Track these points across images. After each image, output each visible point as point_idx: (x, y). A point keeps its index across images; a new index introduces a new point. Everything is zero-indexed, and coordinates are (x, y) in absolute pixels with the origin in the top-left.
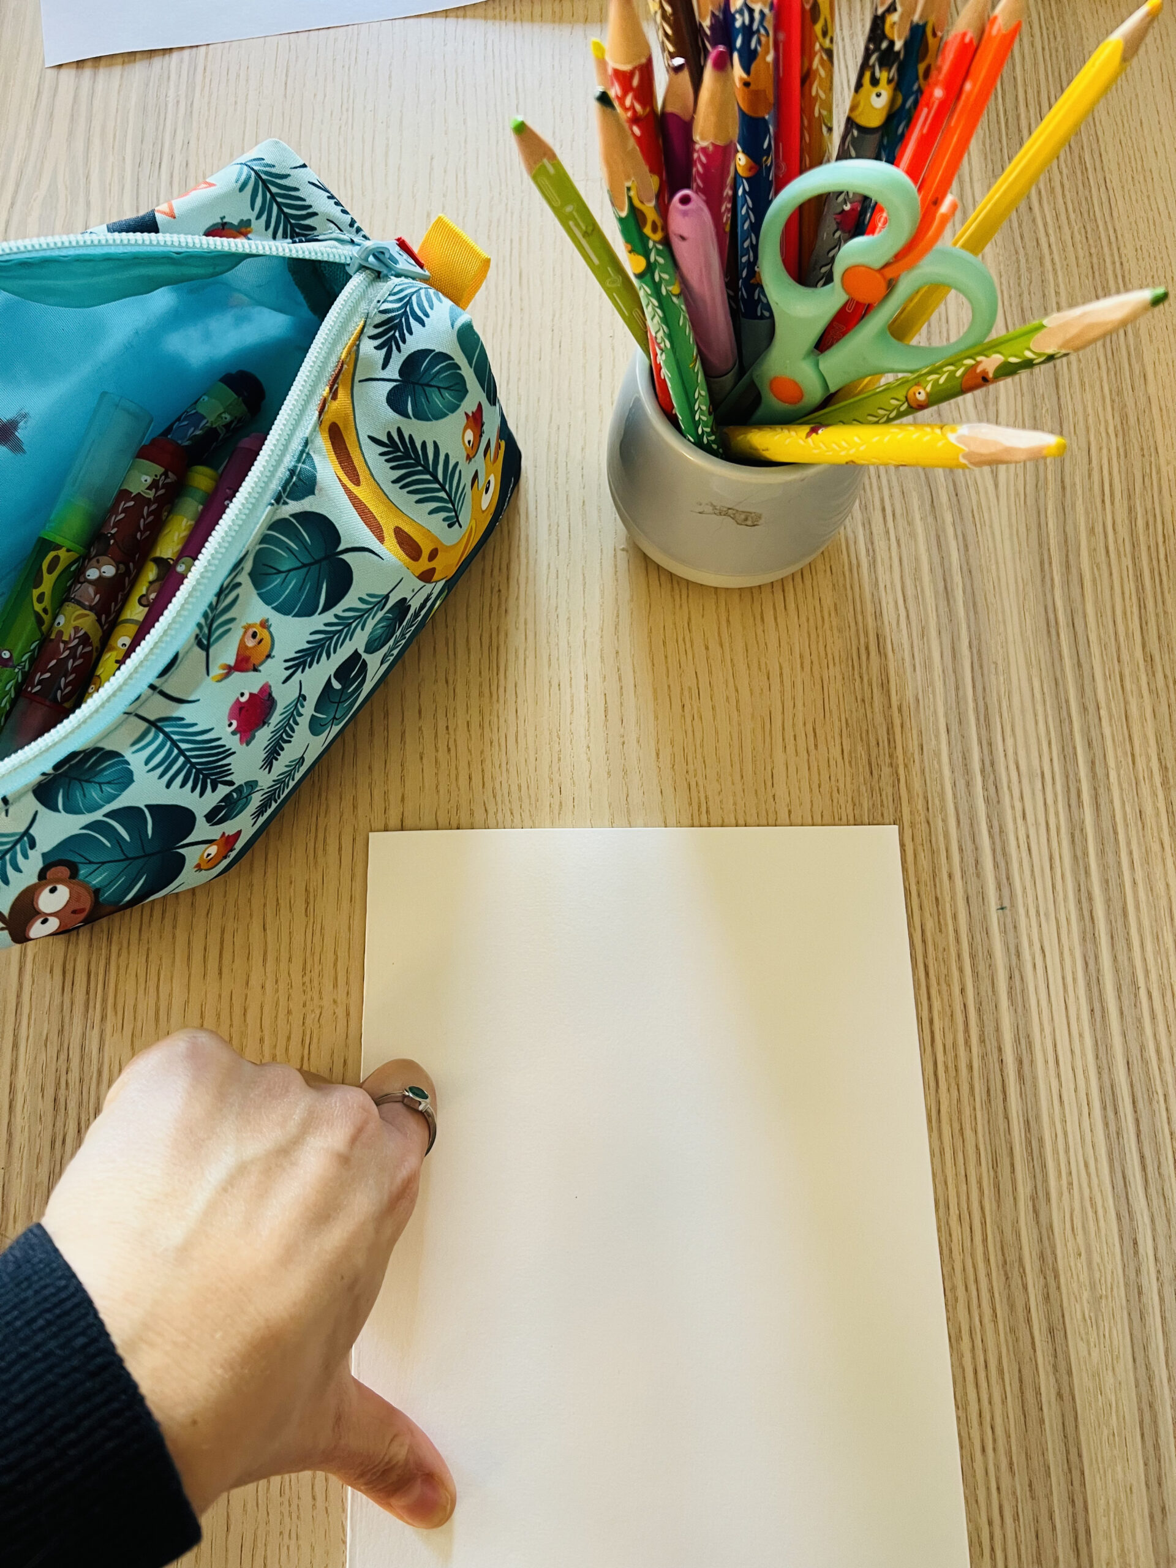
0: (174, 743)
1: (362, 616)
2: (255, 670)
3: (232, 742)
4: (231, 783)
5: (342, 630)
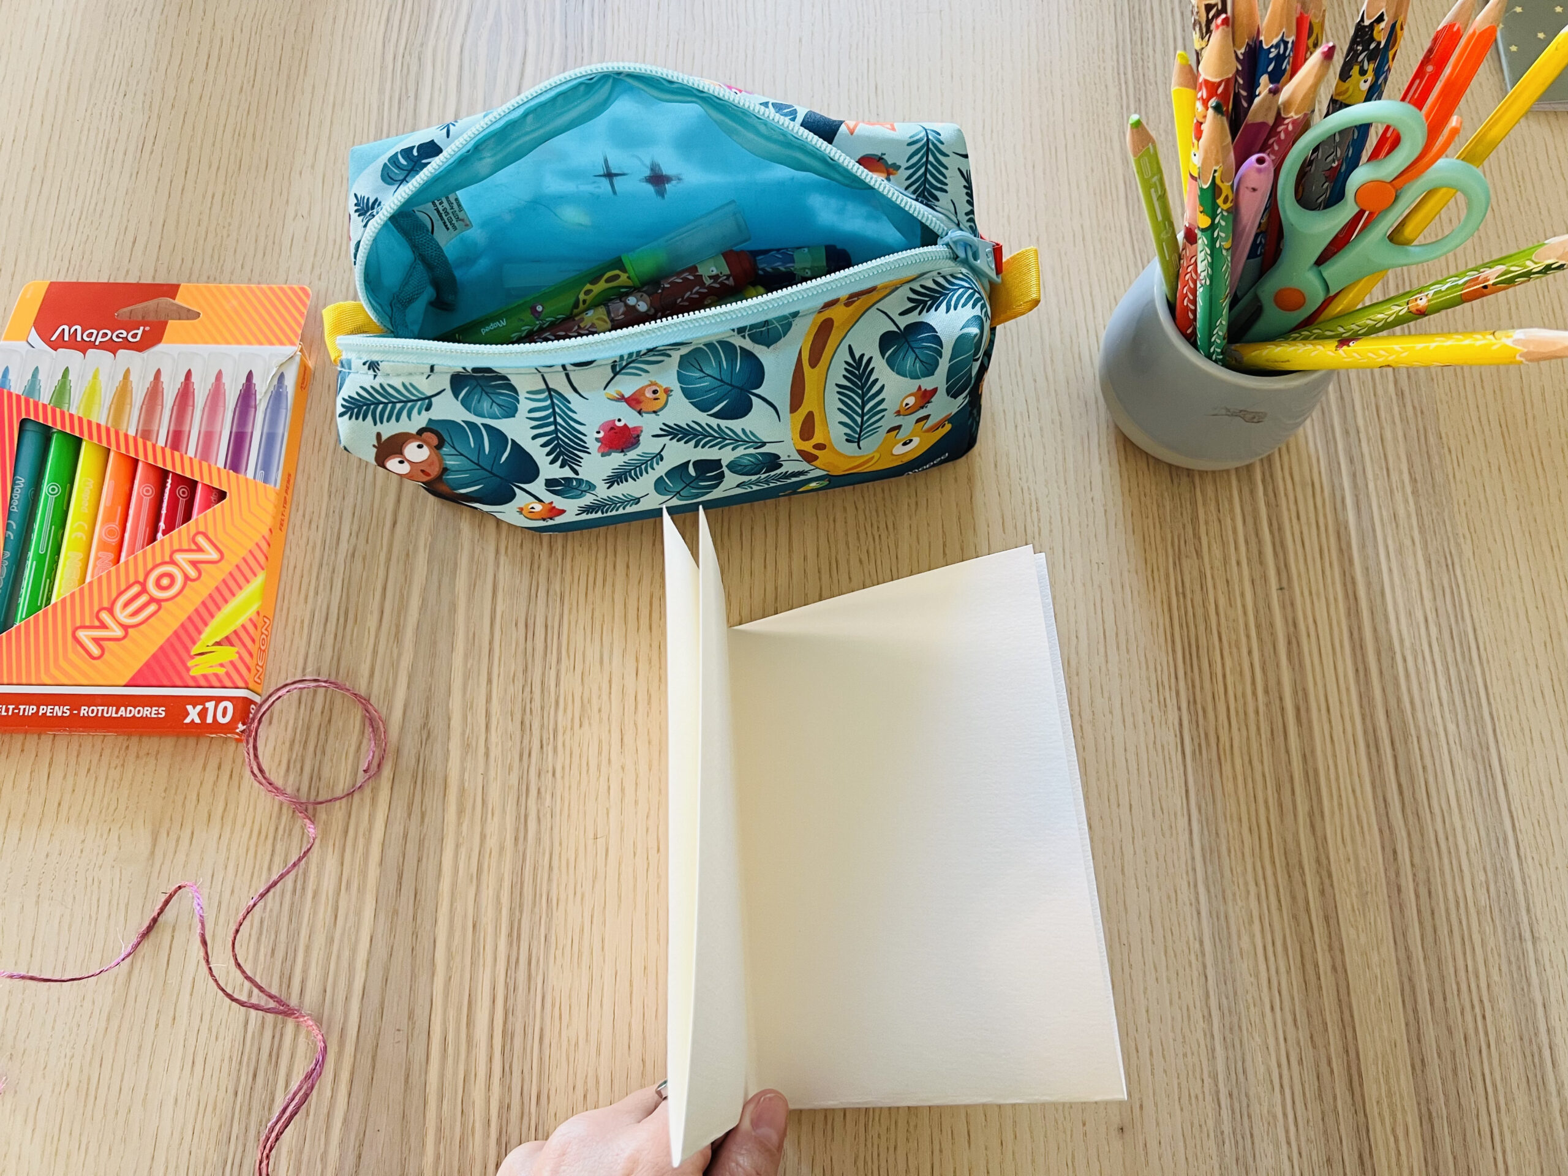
0: (554, 413)
1: (737, 442)
2: (640, 412)
3: (593, 445)
4: (576, 473)
5: (717, 438)
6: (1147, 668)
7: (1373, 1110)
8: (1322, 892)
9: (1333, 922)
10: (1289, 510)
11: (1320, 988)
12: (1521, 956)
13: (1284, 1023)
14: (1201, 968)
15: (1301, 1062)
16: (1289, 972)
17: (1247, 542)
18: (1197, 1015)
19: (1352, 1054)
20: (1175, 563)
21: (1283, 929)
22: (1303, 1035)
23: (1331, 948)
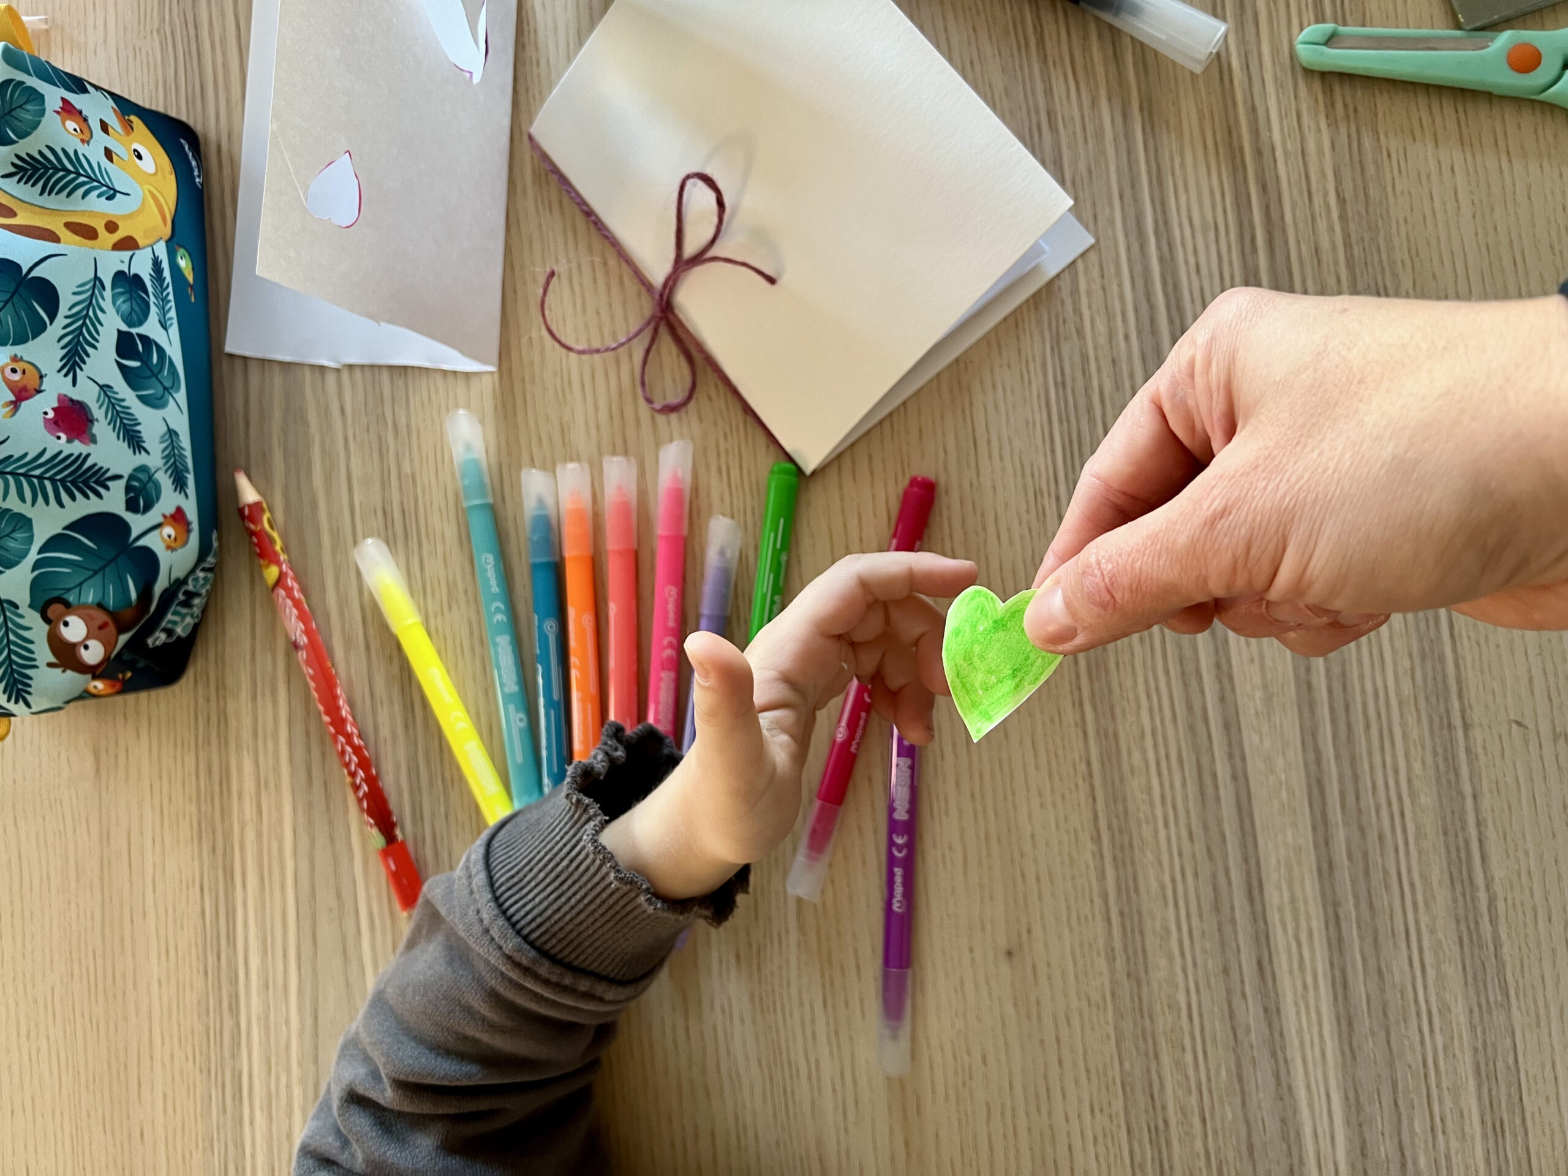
6: (1023, 475)
7: (1274, 917)
8: (1222, 699)
9: (1234, 730)
10: (1186, 263)
11: (1218, 799)
12: (1449, 746)
13: (1179, 838)
14: (1088, 789)
15: (1196, 875)
16: (1184, 784)
17: (1136, 311)
18: (1086, 837)
19: (1253, 862)
20: (1052, 349)
21: (1178, 741)
22: (1200, 847)
23: (1231, 756)
